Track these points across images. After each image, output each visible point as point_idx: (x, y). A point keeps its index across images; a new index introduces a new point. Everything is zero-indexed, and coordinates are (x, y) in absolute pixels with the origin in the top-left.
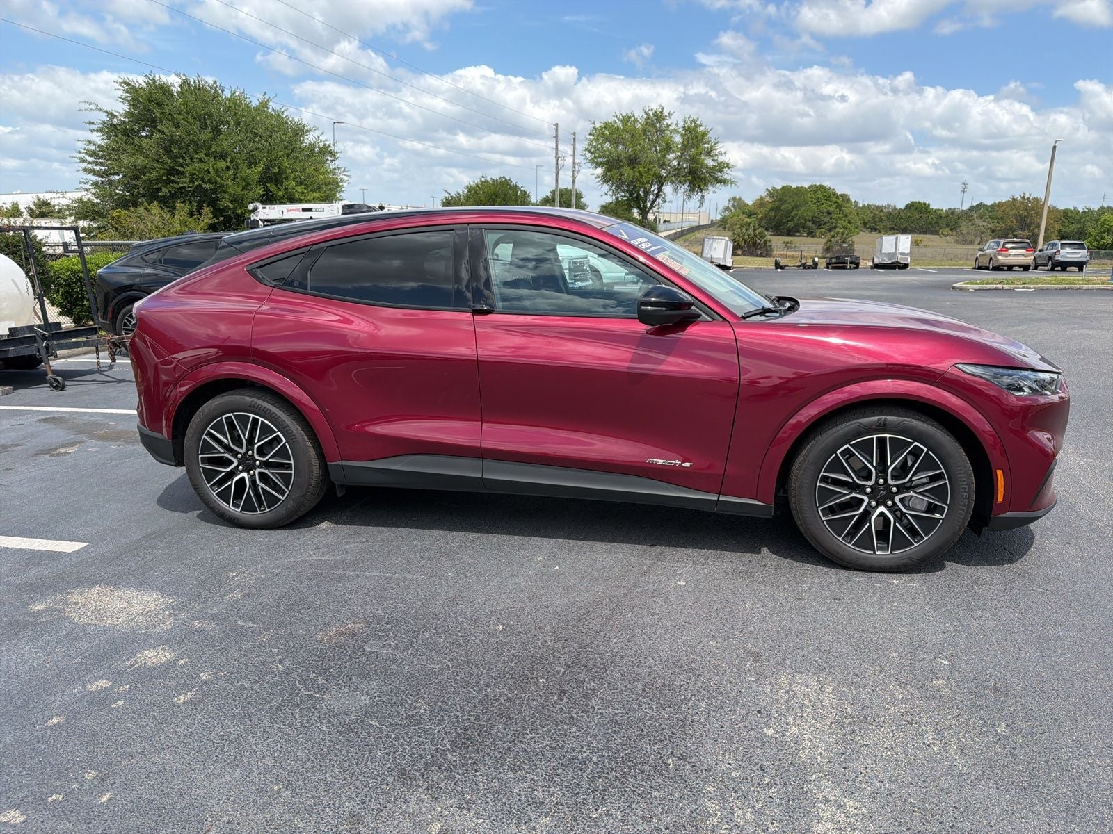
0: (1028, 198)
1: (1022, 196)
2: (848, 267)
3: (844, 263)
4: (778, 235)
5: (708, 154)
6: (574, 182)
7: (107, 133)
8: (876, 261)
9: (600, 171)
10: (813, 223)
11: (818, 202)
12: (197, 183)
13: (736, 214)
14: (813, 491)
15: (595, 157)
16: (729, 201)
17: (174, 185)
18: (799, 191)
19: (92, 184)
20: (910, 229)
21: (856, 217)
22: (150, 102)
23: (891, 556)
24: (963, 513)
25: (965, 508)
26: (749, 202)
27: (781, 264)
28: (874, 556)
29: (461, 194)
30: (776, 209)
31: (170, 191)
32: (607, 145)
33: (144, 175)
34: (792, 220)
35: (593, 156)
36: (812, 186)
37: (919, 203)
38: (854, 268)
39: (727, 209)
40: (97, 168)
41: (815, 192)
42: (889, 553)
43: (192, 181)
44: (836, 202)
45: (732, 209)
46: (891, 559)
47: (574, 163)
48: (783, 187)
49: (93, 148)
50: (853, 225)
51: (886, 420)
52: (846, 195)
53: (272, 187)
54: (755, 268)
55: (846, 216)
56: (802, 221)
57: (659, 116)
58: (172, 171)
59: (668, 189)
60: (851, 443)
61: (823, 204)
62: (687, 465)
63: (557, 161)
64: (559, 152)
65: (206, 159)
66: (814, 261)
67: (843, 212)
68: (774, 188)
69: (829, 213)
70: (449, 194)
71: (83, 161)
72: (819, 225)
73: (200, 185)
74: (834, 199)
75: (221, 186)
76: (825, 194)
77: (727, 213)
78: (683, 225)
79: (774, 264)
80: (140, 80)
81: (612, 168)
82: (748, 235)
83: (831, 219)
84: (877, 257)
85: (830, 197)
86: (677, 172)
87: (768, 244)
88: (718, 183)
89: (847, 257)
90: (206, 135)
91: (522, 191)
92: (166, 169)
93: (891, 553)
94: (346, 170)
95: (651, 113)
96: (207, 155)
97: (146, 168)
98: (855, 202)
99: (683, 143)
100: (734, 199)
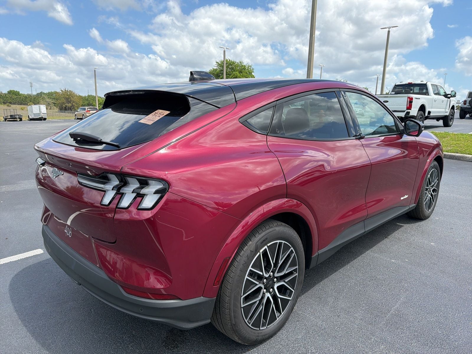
0: (67, 91)
1: (65, 89)
2: (17, 120)
3: (15, 118)
14: (424, 195)
20: (13, 102)
37: (14, 91)
38: (20, 121)
51: (434, 164)
84: (31, 115)
89: (16, 115)
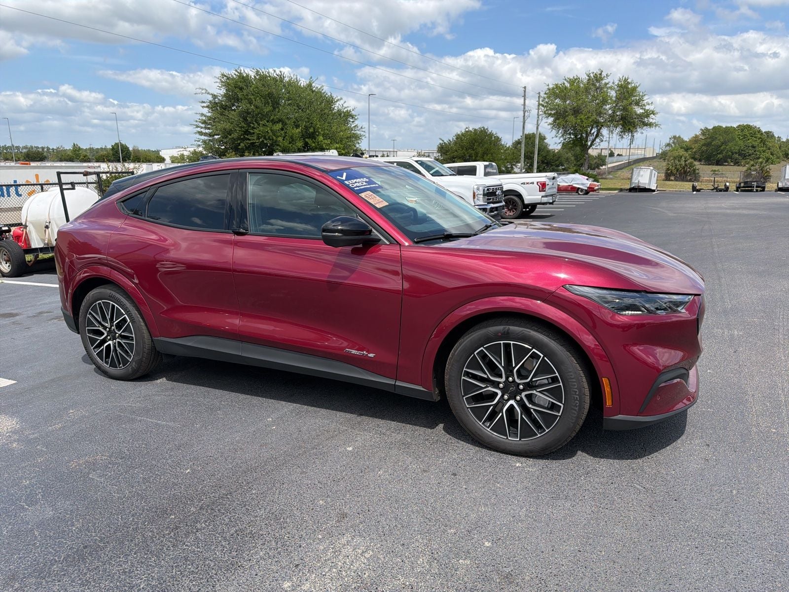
2: (755, 190)
3: (751, 187)
4: (709, 165)
5: (637, 104)
6: (537, 128)
7: (211, 108)
8: (780, 185)
9: (551, 120)
10: (739, 155)
11: (745, 138)
12: (261, 140)
13: (676, 148)
14: (459, 383)
15: (547, 110)
16: (670, 139)
17: (248, 141)
18: (728, 130)
19: (202, 142)
21: (778, 150)
22: (236, 87)
23: (520, 442)
24: (576, 412)
25: (577, 409)
26: (686, 139)
27: (697, 188)
28: (507, 441)
29: (451, 141)
30: (708, 145)
31: (245, 145)
32: (557, 101)
33: (230, 135)
34: (721, 153)
35: (546, 109)
36: (739, 125)
38: (761, 191)
39: (668, 145)
40: (207, 131)
41: (742, 130)
42: (518, 439)
43: (258, 138)
44: (760, 138)
45: (673, 145)
46: (520, 444)
47: (538, 115)
48: (714, 128)
49: (204, 118)
50: (775, 155)
51: (509, 329)
52: (771, 132)
53: (309, 141)
54: (676, 191)
55: (769, 149)
56: (730, 153)
57: (598, 78)
58: (247, 132)
59: (605, 131)
60: (485, 346)
61: (749, 140)
62: (371, 355)
63: (524, 114)
64: (526, 107)
65: (267, 124)
66: (725, 185)
67: (766, 146)
68: (707, 128)
69: (753, 147)
70: (443, 141)
71: (197, 127)
72: (745, 157)
73: (263, 141)
74: (759, 136)
75: (276, 141)
76: (750, 132)
77: (668, 148)
78: (630, 159)
79: (691, 188)
80: (232, 73)
81: (560, 118)
82: (680, 165)
83: (755, 151)
84: (782, 182)
85: (755, 134)
86: (612, 119)
87: (697, 171)
88: (644, 126)
89: (754, 182)
90: (269, 108)
91: (495, 137)
92: (243, 131)
93: (520, 440)
94: (363, 127)
95: (592, 75)
96: (268, 122)
97: (232, 130)
98: (778, 137)
99: (616, 96)
100: (675, 137)
